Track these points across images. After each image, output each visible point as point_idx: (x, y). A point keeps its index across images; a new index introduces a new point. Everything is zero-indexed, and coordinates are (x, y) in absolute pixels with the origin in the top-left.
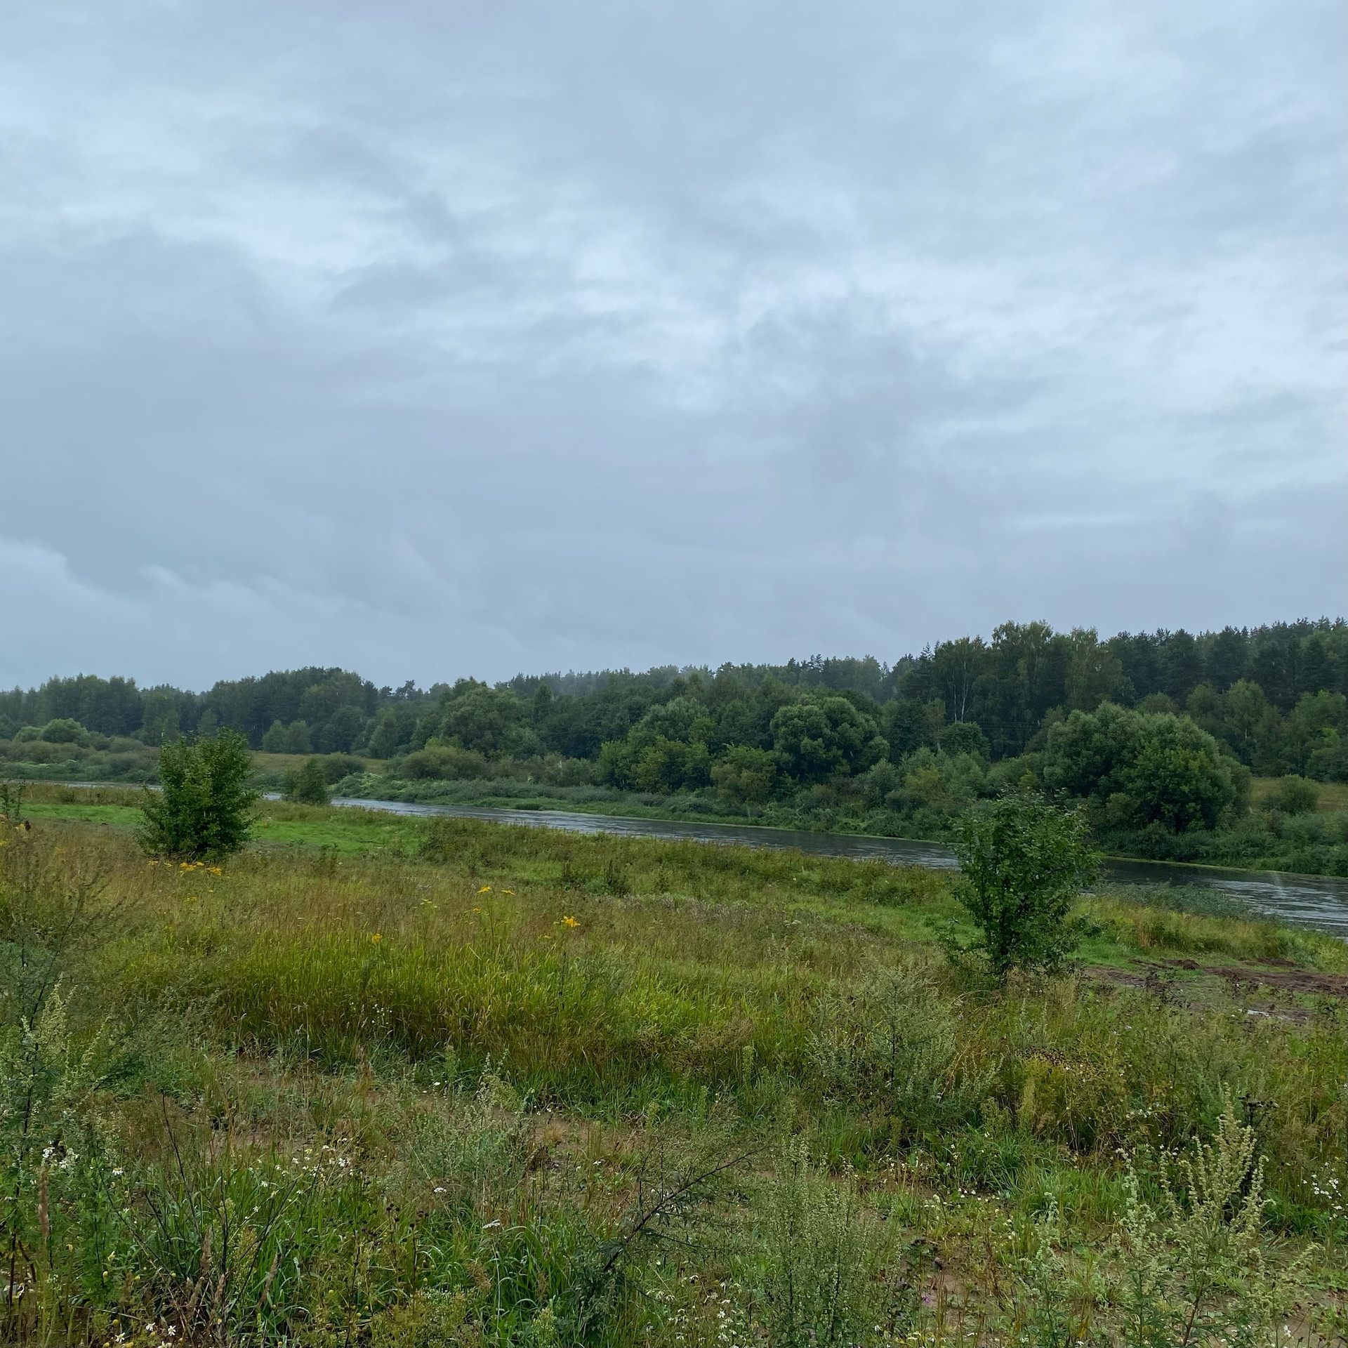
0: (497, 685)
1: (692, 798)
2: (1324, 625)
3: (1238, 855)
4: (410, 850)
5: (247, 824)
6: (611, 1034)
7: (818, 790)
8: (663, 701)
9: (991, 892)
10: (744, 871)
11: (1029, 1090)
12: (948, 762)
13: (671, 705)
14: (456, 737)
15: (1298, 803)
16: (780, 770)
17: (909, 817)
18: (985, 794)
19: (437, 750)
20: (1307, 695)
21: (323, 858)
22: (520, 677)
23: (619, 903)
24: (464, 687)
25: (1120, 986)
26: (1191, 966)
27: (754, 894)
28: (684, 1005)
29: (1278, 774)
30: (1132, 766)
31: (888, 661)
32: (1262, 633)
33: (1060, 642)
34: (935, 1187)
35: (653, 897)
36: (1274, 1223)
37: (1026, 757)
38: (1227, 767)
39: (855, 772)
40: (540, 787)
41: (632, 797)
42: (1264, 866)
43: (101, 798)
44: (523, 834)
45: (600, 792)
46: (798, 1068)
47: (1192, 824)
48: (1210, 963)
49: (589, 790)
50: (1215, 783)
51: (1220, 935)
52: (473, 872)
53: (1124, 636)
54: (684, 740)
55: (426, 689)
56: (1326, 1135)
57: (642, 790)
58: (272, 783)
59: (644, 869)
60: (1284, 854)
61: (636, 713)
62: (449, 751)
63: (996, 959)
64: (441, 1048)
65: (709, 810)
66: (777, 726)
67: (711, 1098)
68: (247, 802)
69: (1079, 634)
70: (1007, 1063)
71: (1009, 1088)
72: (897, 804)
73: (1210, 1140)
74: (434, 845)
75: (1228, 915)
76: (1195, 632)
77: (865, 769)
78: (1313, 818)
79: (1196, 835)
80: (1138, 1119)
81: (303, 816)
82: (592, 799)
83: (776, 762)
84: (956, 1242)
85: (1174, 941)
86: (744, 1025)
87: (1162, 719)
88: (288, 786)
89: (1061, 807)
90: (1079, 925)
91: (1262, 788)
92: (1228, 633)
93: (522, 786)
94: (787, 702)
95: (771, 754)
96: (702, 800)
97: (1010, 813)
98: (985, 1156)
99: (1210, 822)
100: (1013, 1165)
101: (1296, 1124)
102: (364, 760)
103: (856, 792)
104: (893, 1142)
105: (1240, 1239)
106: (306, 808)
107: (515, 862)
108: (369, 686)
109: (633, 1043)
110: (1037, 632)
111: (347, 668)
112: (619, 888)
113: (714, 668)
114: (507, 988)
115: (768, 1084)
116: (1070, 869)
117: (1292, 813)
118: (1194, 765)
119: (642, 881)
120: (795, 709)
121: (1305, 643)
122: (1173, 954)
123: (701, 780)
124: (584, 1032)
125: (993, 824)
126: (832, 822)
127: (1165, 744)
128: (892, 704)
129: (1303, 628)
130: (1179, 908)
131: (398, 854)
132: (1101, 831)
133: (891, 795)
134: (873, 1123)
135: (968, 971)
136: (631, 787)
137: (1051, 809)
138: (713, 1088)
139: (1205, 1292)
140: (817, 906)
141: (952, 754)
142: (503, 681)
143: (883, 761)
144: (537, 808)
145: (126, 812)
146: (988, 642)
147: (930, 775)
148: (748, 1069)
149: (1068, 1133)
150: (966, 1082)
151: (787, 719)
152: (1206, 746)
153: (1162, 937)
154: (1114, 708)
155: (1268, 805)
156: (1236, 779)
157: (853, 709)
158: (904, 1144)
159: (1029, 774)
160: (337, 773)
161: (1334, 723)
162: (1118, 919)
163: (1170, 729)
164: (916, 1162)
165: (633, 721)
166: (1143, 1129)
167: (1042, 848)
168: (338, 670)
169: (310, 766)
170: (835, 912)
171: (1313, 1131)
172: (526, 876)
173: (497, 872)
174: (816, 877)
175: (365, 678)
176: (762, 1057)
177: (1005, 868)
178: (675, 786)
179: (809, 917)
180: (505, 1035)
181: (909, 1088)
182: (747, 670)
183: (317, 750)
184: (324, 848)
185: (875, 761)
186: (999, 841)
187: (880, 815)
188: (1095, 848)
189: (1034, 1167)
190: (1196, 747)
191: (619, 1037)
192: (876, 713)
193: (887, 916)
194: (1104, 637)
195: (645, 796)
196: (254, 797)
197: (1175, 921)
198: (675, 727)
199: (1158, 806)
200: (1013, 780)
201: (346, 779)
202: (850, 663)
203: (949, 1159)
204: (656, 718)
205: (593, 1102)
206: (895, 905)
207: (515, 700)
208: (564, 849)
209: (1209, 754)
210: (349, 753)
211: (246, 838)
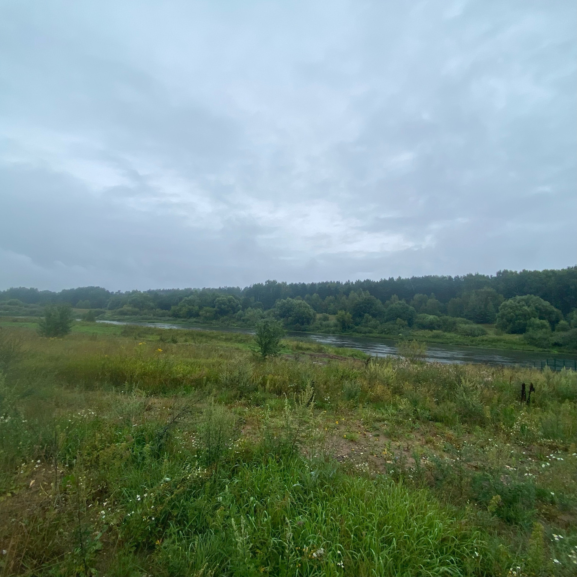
0: (144, 292)
1: (194, 320)
2: (331, 282)
3: (313, 330)
4: (118, 333)
5: (71, 327)
6: (170, 377)
7: (225, 317)
8: (188, 296)
9: (262, 339)
10: (207, 337)
11: (268, 382)
12: (255, 310)
13: (190, 297)
14: (132, 305)
15: (326, 319)
16: (216, 313)
17: (246, 323)
18: (263, 318)
19: (126, 308)
20: (328, 297)
21: (93, 335)
22: (150, 290)
23: (175, 345)
24: (134, 292)
25: (290, 359)
26: (304, 354)
27: (209, 342)
28: (189, 368)
29: (322, 313)
30: (293, 311)
31: (242, 288)
32: (319, 284)
33: (279, 284)
34: (247, 407)
35: (184, 343)
36: (317, 407)
37: (271, 309)
38: (312, 311)
39: (234, 313)
40: (155, 317)
41: (179, 319)
42: (319, 332)
43: (26, 321)
44: (150, 329)
45: (171, 318)
46: (217, 381)
47: (305, 324)
48: (308, 353)
49: (168, 318)
50: (310, 315)
51: (310, 347)
52: (135, 339)
53: (292, 284)
54: (193, 306)
55: (124, 292)
56: (328, 388)
57: (182, 318)
58: (78, 316)
59: (181, 337)
60: (323, 330)
61: (181, 299)
62: (130, 308)
63: (263, 354)
64: (124, 383)
65: (199, 322)
66: (216, 302)
67: (195, 390)
68: (70, 321)
69: (283, 283)
70: (264, 376)
71: (264, 382)
72: (243, 320)
73: (304, 390)
74: (125, 332)
75: (312, 342)
76: (306, 283)
77: (237, 312)
78: (329, 322)
79: (306, 326)
80: (291, 387)
81: (88, 325)
82: (169, 320)
83: (215, 311)
84: (251, 418)
85: (301, 348)
86: (204, 372)
87: (299, 301)
88: (83, 317)
89: (278, 320)
90: (281, 346)
91: (318, 316)
92: (313, 284)
93: (150, 317)
94: (219, 297)
95: (214, 309)
96: (196, 320)
97: (267, 322)
98: (258, 398)
99: (308, 323)
100: (264, 399)
101: (322, 386)
102: (106, 311)
103: (234, 318)
104: (238, 396)
105: (309, 411)
106: (88, 323)
107: (147, 336)
108: (108, 291)
109: (176, 379)
110: (275, 282)
111: (101, 286)
112: (175, 341)
113: (201, 289)
114: (143, 367)
115: (209, 385)
116: (279, 333)
117: (324, 321)
118: (306, 311)
119: (181, 340)
120: (220, 298)
121: (327, 286)
122: (301, 351)
123: (197, 315)
124: (163, 377)
125: (264, 324)
126: (228, 325)
127: (300, 307)
128: (243, 297)
129: (327, 283)
130: (302, 341)
131: (115, 334)
132: (286, 326)
133: (242, 318)
134: (233, 393)
135: (257, 357)
136: (179, 317)
137: (276, 321)
138: (195, 388)
139: (301, 423)
140: (224, 344)
141: (256, 309)
142: (145, 291)
143: (240, 311)
144: (154, 322)
145: (34, 324)
146: (264, 284)
147: (250, 313)
148: (204, 382)
149: (276, 391)
150: (255, 382)
151: (218, 301)
152: (308, 307)
153: (298, 348)
154: (290, 299)
155: (320, 319)
156: (314, 314)
157: (234, 298)
158: (240, 397)
159: (272, 313)
160: (98, 314)
161: (332, 303)
162: (289, 344)
163: (301, 303)
164: (243, 401)
165: (180, 301)
166: (292, 389)
167: (273, 329)
168: (99, 287)
169: (90, 312)
170: (228, 345)
171: (325, 387)
172: (150, 339)
173: (142, 339)
174: (224, 337)
175: (107, 289)
176: (208, 379)
177: (266, 334)
178: (191, 317)
179: (222, 347)
180: (142, 378)
181: (242, 384)
182: (209, 289)
183: (92, 308)
184: (94, 333)
185: (239, 310)
186: (264, 328)
187: (240, 323)
188: (285, 329)
189: (269, 399)
190: (306, 307)
191: (172, 377)
192: (239, 300)
193: (240, 346)
194: (288, 284)
195: (183, 319)
196: (73, 320)
197: (301, 344)
198: (190, 302)
199: (298, 320)
200: (269, 315)
201: (101, 315)
202: (233, 288)
203: (250, 399)
204: (186, 300)
205: (165, 393)
206: (242, 343)
207: (149, 296)
208: (160, 332)
209: (308, 309)
210: (101, 308)
211: (70, 331)
